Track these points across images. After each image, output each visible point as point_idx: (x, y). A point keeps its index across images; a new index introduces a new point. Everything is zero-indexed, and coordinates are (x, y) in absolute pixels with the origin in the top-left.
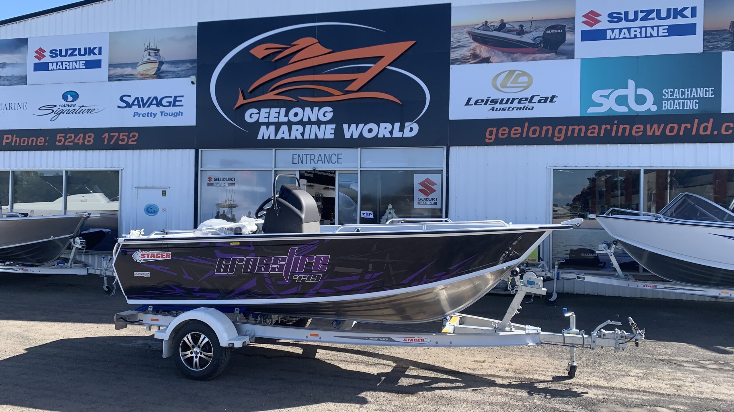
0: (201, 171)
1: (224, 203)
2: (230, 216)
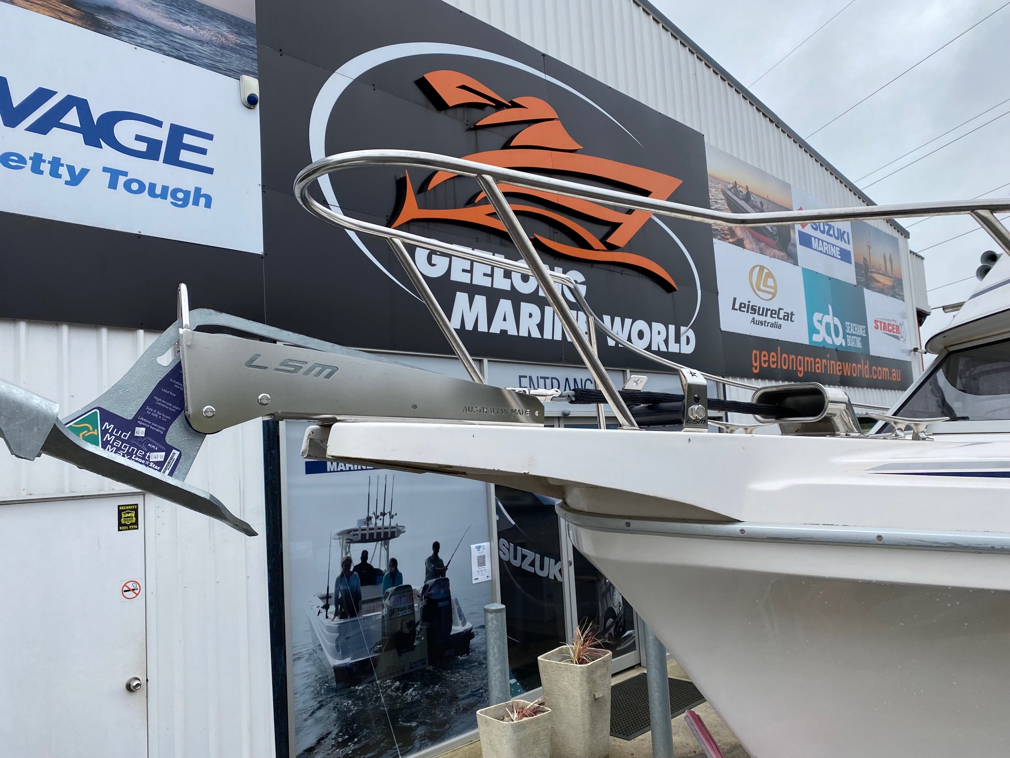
1: (365, 526)
2: (384, 567)
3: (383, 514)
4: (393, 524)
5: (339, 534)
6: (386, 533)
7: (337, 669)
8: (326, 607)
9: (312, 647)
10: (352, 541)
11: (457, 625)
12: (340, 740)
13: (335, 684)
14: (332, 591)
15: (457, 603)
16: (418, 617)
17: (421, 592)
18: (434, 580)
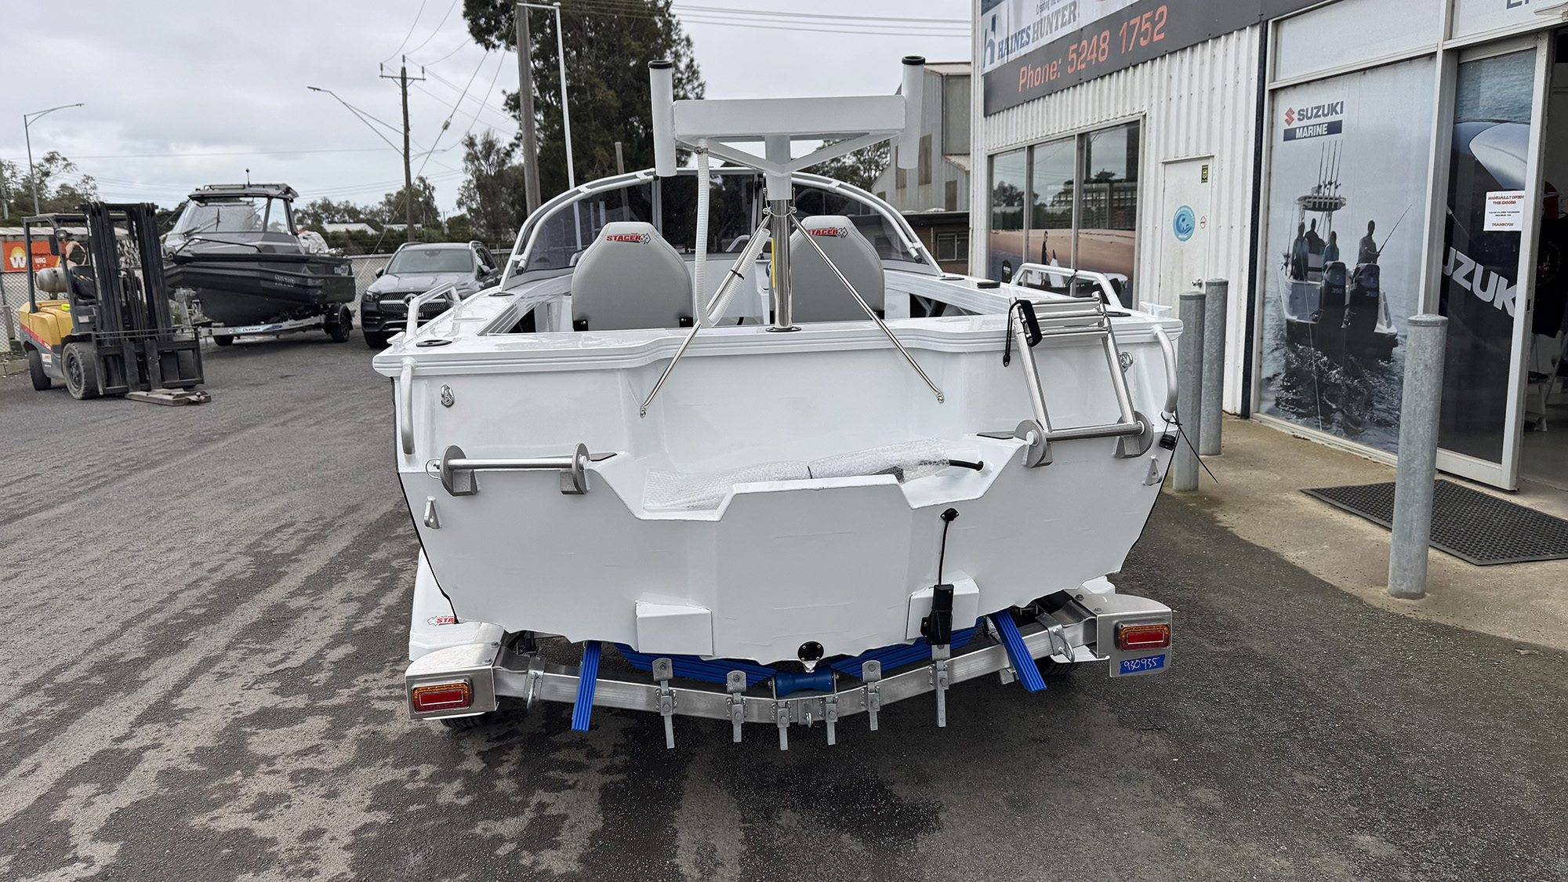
0: (1270, 90)
1: (1316, 195)
2: (1326, 240)
3: (1330, 184)
4: (1337, 196)
5: (1299, 199)
6: (1331, 203)
7: (1288, 321)
8: (1286, 264)
9: (1276, 296)
10: (1306, 208)
11: (1382, 323)
12: (1285, 384)
13: (1286, 334)
14: (1291, 252)
15: (1385, 300)
16: (1347, 302)
17: (1352, 274)
18: (1366, 264)
